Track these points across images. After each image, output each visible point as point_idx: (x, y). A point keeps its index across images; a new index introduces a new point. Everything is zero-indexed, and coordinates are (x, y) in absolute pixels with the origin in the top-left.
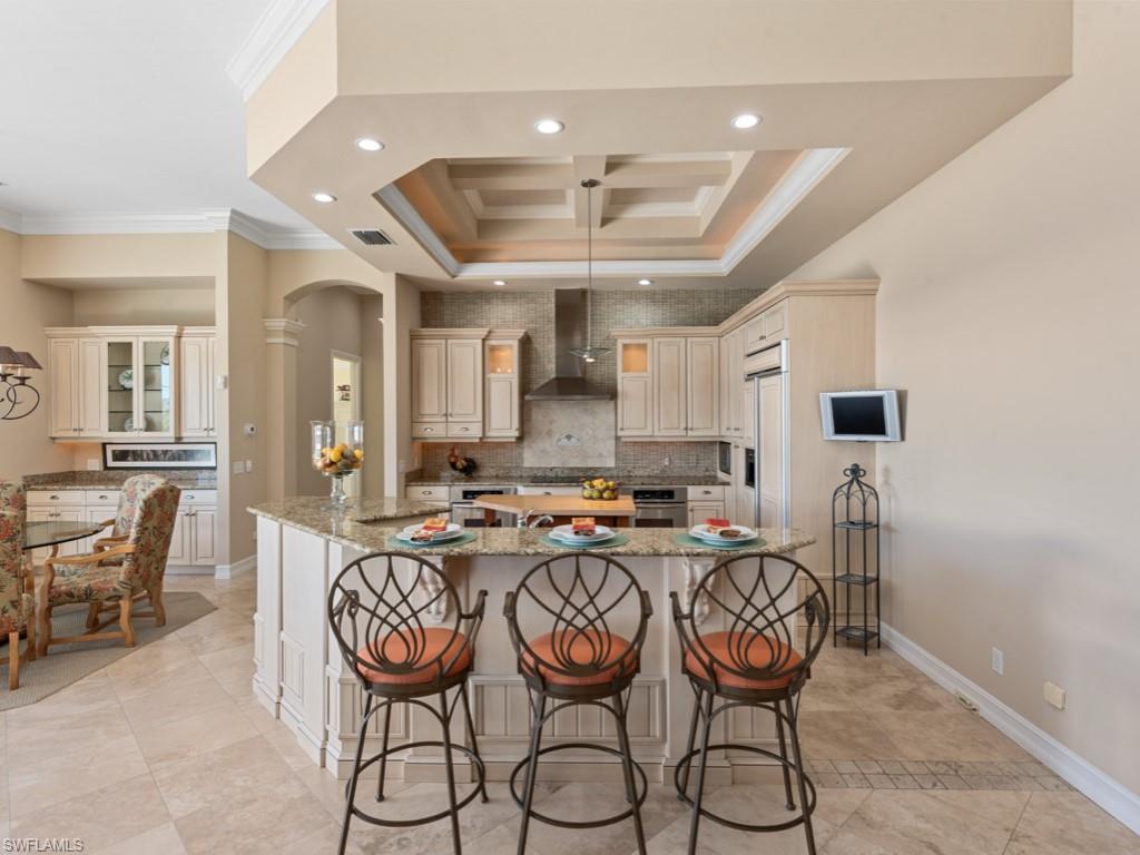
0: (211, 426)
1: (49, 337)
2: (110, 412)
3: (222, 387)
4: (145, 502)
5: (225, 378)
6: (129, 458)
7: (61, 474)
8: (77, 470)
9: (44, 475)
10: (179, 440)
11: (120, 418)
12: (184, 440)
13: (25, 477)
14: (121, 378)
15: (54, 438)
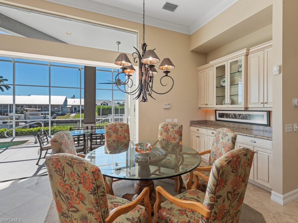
0: (266, 101)
1: (198, 71)
2: (216, 97)
3: (277, 73)
4: (218, 170)
5: (280, 67)
6: (224, 117)
7: (202, 121)
8: (207, 120)
9: (197, 121)
10: (246, 109)
11: (221, 99)
12: (249, 109)
13: (191, 121)
14: (221, 82)
15: (200, 108)
